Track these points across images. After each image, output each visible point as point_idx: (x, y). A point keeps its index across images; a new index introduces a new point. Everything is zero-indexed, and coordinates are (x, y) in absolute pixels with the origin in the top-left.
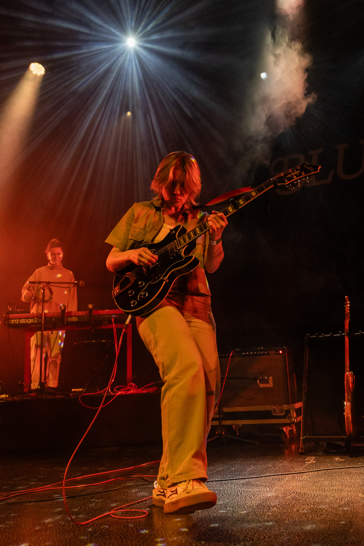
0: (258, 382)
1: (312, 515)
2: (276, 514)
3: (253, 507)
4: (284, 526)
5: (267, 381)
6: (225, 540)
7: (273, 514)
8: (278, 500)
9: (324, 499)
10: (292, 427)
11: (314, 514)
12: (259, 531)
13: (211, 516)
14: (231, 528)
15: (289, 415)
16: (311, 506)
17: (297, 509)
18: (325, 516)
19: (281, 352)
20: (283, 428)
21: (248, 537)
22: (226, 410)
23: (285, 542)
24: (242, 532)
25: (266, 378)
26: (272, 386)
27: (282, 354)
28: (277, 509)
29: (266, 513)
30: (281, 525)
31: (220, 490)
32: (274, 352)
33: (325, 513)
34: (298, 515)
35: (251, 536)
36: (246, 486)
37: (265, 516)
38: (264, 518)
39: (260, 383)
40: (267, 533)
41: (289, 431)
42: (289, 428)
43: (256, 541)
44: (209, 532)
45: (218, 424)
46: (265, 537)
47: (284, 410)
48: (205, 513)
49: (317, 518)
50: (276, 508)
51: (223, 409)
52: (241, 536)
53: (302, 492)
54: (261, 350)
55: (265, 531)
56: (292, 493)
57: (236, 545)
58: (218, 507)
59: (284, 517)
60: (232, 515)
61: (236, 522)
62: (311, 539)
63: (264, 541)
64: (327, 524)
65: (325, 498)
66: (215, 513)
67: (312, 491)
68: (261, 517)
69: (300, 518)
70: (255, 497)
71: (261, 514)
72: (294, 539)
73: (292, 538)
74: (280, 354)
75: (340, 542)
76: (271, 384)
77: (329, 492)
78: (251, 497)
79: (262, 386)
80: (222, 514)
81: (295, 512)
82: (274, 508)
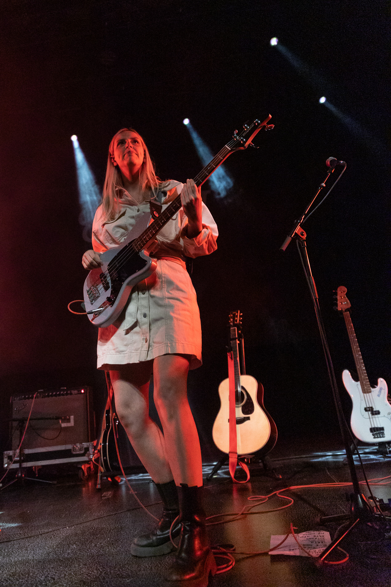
0: (60, 422)
1: (109, 548)
2: (76, 551)
3: (53, 546)
4: (83, 562)
5: (68, 421)
6: (27, 583)
7: (73, 552)
8: (77, 538)
9: (119, 531)
10: (90, 464)
11: (111, 546)
12: (60, 570)
13: (12, 561)
14: (32, 571)
15: (88, 452)
16: (108, 539)
17: (95, 543)
18: (120, 547)
19: (83, 391)
20: (82, 466)
21: (49, 577)
22: (27, 451)
23: (84, 577)
24: (43, 573)
25: (68, 418)
26: (73, 425)
27: (84, 393)
28: (77, 546)
29: (66, 551)
30: (80, 561)
31: (21, 534)
32: (76, 392)
33: (121, 544)
34: (95, 549)
35: (52, 575)
36: (46, 527)
37: (65, 554)
38: (64, 556)
39: (62, 422)
40: (67, 571)
41: (87, 468)
42: (87, 466)
43: (57, 580)
44: (11, 578)
45: (18, 467)
46: (65, 575)
47: (84, 448)
48: (6, 559)
49: (114, 550)
50: (75, 545)
51: (24, 451)
52: (43, 577)
53: (99, 526)
54: (64, 390)
55: (66, 569)
56: (90, 529)
57: (38, 586)
58: (19, 551)
59: (83, 553)
60: (33, 557)
61: (37, 563)
62: (109, 571)
63: (65, 579)
64: (122, 555)
65: (121, 530)
66: (15, 557)
67: (108, 525)
68: (61, 556)
69: (98, 552)
70: (55, 537)
71: (61, 553)
72: (93, 573)
73: (91, 572)
74: (81, 393)
75: (134, 570)
76: (72, 424)
77: (124, 524)
78: (51, 537)
79: (63, 425)
80: (23, 558)
81: (93, 547)
82: (73, 545)
